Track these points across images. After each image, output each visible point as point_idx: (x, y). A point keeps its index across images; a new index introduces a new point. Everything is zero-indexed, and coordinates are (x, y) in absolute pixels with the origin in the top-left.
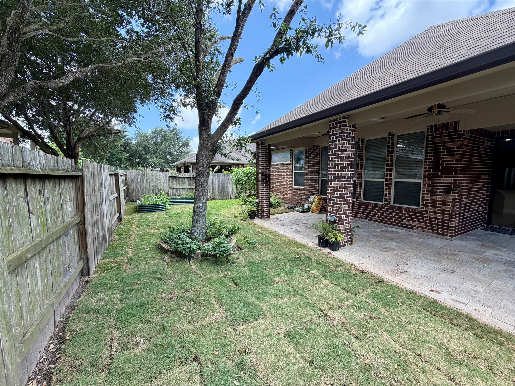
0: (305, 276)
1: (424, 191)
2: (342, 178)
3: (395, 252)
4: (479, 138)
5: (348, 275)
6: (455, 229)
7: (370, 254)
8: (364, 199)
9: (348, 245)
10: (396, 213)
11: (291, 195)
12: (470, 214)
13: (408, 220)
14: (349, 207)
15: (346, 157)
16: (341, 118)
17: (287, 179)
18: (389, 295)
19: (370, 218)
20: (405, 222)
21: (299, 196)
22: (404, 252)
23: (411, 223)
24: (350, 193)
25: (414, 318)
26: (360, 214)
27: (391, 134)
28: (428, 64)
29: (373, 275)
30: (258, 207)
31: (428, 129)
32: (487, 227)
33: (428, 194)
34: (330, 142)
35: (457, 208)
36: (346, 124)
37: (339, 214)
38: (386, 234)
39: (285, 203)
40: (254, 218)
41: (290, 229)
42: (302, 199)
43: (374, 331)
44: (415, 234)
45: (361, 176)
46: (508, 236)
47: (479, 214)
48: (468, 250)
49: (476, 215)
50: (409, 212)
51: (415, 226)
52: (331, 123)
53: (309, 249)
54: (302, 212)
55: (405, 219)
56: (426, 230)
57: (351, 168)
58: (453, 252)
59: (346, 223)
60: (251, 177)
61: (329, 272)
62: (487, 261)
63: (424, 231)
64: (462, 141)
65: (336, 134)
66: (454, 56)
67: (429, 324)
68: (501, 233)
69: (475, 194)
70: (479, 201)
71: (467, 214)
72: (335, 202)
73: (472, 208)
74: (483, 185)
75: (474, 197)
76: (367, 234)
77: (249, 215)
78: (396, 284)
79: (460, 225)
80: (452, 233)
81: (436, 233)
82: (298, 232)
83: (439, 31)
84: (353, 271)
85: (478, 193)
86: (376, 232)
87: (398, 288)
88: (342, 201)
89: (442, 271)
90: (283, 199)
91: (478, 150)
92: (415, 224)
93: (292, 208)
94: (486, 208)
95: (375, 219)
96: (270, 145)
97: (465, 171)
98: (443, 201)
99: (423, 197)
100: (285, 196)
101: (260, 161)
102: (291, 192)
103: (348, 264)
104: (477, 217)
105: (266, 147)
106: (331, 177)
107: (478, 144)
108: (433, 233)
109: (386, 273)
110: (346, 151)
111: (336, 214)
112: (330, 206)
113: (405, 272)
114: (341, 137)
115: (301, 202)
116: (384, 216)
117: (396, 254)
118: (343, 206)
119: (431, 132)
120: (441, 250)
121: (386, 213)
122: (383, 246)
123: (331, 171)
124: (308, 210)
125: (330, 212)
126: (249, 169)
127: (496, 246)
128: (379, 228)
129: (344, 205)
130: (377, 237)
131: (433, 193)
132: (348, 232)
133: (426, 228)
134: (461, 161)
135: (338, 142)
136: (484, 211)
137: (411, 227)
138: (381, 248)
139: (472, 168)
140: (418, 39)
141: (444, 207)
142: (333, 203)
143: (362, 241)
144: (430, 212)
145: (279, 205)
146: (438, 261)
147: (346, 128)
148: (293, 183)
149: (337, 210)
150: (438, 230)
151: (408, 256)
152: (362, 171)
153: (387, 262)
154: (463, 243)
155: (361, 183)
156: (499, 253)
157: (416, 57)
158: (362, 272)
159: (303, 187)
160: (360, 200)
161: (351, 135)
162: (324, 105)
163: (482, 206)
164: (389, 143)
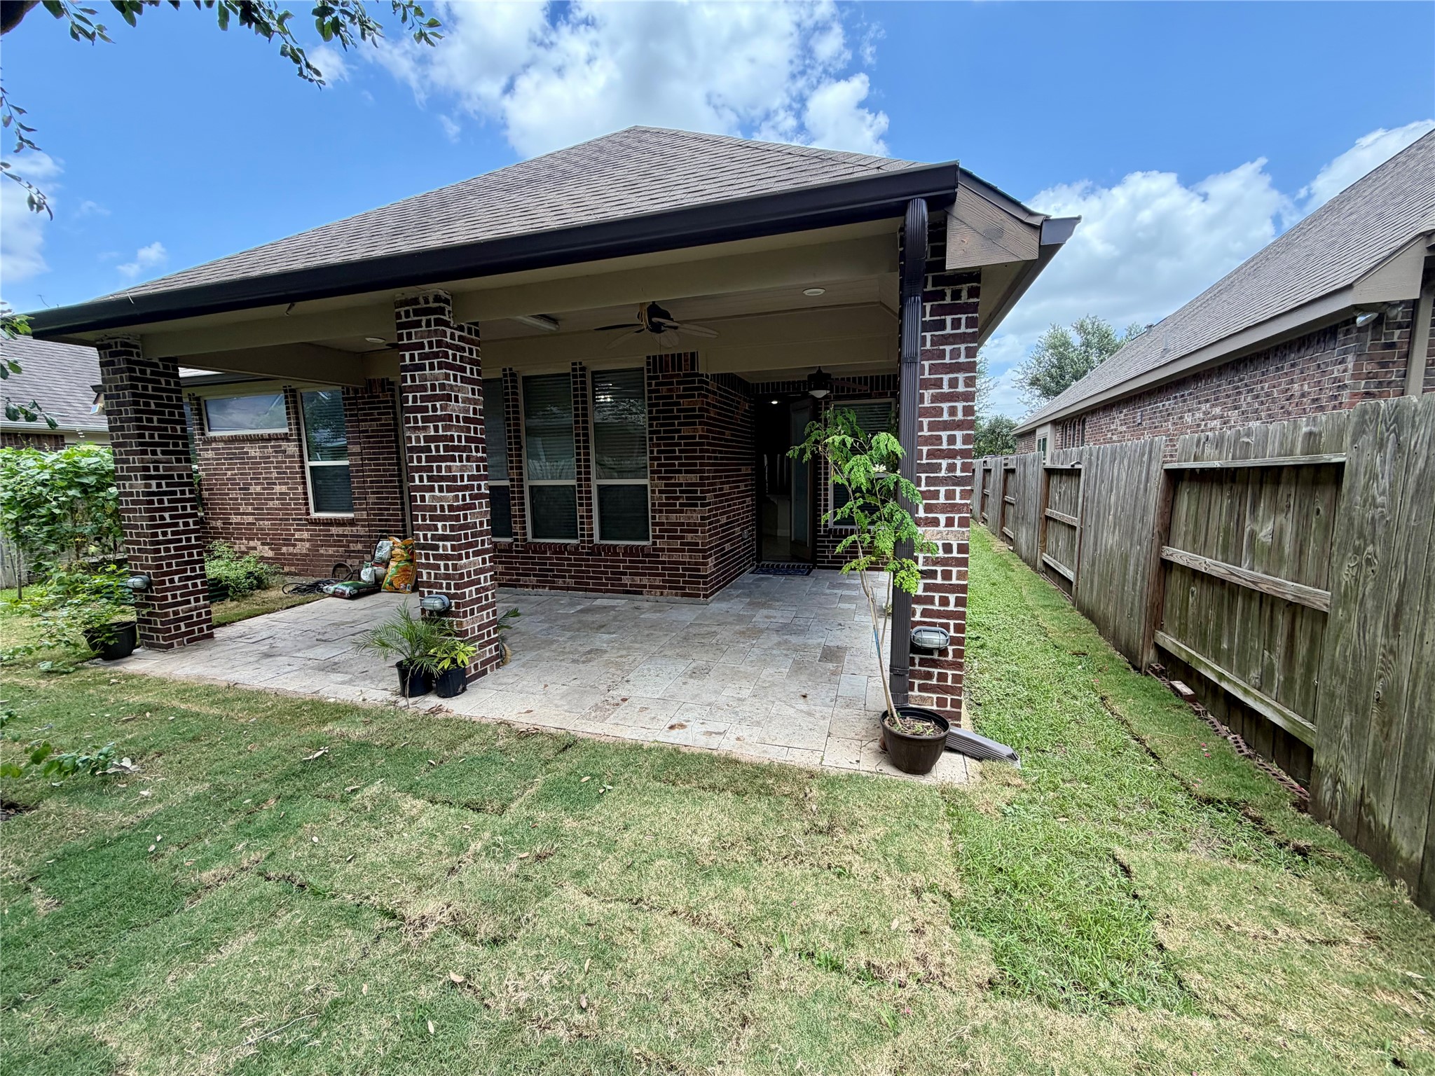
0: (337, 813)
1: (653, 505)
2: (454, 479)
3: (606, 657)
4: (731, 394)
5: (486, 759)
6: (711, 580)
7: (548, 679)
8: (534, 536)
9: (492, 670)
10: (607, 561)
11: (307, 545)
12: (732, 545)
13: (631, 574)
14: (484, 561)
15: (457, 417)
16: (431, 299)
17: (284, 489)
18: (586, 775)
19: (554, 582)
20: (626, 580)
21: (338, 543)
22: (624, 652)
23: (637, 580)
24: (481, 524)
25: (635, 809)
26: (529, 575)
27: (578, 366)
28: (621, 202)
29: (551, 736)
30: (145, 606)
31: (648, 364)
32: (758, 567)
33: (661, 511)
34: (405, 368)
35: (710, 536)
36: (446, 318)
37: (457, 587)
38: (589, 618)
39: (287, 574)
40: (129, 654)
41: (298, 664)
42: (350, 553)
43: (542, 892)
44: (646, 605)
45: (521, 474)
46: (782, 579)
47: (744, 544)
48: (731, 619)
49: (740, 547)
50: (631, 555)
51: (645, 586)
52: (402, 310)
53: (367, 713)
54: (352, 597)
55: (625, 574)
56: (665, 591)
57: (477, 451)
58: (709, 629)
59: (481, 609)
60: (101, 487)
61: (427, 770)
62: (756, 632)
63: (662, 594)
64: (706, 397)
65: (421, 346)
66: (664, 200)
67: (661, 810)
68: (775, 574)
69: (735, 504)
70: (742, 518)
71: (728, 547)
72: (441, 551)
73: (734, 533)
74: (746, 486)
75: (734, 510)
76: (547, 625)
77: (94, 647)
78: (602, 739)
79: (718, 570)
80: (706, 589)
81: (684, 595)
82: (330, 667)
83: (646, 141)
84: (501, 743)
85: (740, 503)
86: (567, 616)
87: (608, 746)
88: (460, 547)
89: (691, 677)
90: (279, 559)
91: (731, 418)
92: (645, 581)
93: (314, 590)
94: (753, 530)
95: (564, 582)
96: (176, 362)
97: (716, 458)
98: (688, 525)
99: (654, 518)
100: (284, 549)
101: (130, 420)
102: (306, 535)
103: (488, 726)
104: (743, 550)
105: (156, 365)
106: (421, 479)
107: (731, 406)
108: (676, 595)
109: (583, 717)
110: (457, 401)
111: (448, 587)
112: (428, 566)
113: (624, 700)
114: (436, 355)
115: (349, 562)
116: (583, 572)
117: (608, 663)
118: (465, 560)
119: (655, 371)
120: (691, 630)
121: (586, 566)
122: (580, 649)
123: (419, 459)
124: (375, 587)
125: (429, 585)
126: (89, 454)
127: (767, 600)
128: (572, 605)
129: (468, 557)
130: (569, 629)
131: (669, 507)
132: (489, 633)
133: (665, 587)
134: (707, 437)
135: (427, 372)
136: (752, 535)
137: (636, 591)
138: (576, 657)
139: (726, 452)
140: (610, 144)
141: (689, 537)
142: (436, 557)
143: (532, 648)
144: (669, 550)
145: (260, 584)
146: (684, 657)
147: (449, 331)
148: (311, 501)
149: (447, 577)
150: (684, 588)
151: (632, 659)
152: (520, 462)
153: (588, 688)
154: (724, 606)
155: (522, 492)
156: (772, 612)
157: (602, 181)
158: (524, 735)
159: (351, 515)
160: (525, 540)
161: (466, 354)
162: (374, 246)
163: (747, 527)
164: (576, 390)
